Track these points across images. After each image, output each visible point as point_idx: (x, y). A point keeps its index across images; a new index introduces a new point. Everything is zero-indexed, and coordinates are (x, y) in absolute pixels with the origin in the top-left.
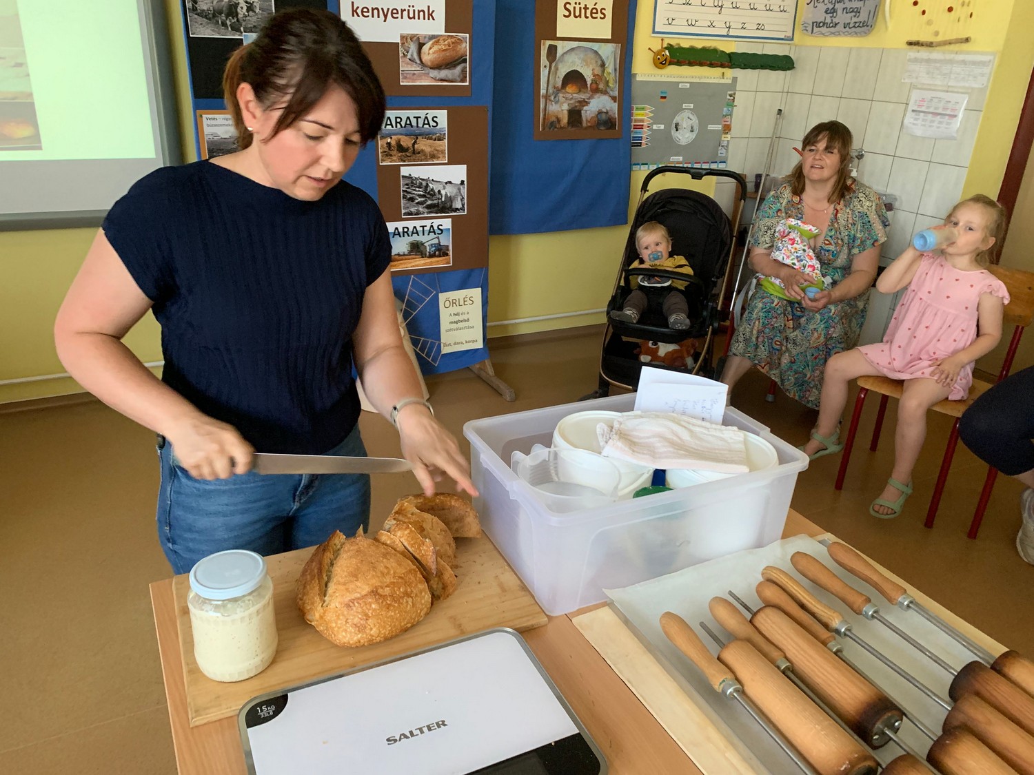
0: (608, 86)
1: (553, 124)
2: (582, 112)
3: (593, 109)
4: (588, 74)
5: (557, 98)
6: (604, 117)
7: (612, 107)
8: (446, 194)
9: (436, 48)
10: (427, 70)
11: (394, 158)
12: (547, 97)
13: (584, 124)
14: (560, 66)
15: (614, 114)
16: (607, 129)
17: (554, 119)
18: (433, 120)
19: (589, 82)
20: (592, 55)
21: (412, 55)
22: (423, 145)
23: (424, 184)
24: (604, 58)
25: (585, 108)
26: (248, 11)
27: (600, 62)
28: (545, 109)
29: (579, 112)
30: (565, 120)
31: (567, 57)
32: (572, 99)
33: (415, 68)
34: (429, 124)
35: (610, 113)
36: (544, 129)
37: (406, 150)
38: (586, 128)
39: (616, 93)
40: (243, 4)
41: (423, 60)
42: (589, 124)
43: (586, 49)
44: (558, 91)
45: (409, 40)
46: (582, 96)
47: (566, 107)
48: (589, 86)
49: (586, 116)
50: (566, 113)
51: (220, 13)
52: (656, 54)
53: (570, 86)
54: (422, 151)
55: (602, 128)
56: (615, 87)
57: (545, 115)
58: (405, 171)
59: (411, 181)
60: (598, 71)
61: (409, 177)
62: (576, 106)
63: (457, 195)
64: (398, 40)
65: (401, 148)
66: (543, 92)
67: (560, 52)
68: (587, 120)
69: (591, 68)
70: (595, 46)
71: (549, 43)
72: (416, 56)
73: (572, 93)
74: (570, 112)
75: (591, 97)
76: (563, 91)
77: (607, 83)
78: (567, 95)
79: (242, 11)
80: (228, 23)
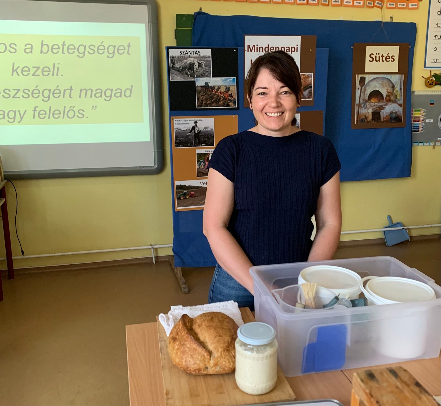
0: (396, 98)
1: (363, 120)
2: (381, 113)
3: (387, 111)
4: (384, 92)
5: (365, 106)
6: (394, 115)
7: (400, 110)
12: (359, 105)
13: (382, 120)
14: (367, 88)
15: (401, 113)
16: (396, 122)
17: (363, 117)
19: (385, 96)
20: (387, 81)
24: (394, 82)
25: (382, 111)
26: (199, 67)
27: (391, 85)
28: (358, 112)
29: (379, 113)
30: (370, 117)
31: (371, 83)
32: (374, 106)
35: (398, 113)
36: (357, 123)
38: (383, 122)
39: (402, 102)
40: (196, 64)
42: (385, 120)
43: (383, 78)
44: (366, 102)
46: (380, 104)
47: (370, 110)
48: (385, 98)
49: (383, 115)
50: (371, 114)
51: (185, 68)
52: (427, 79)
53: (373, 99)
55: (393, 121)
56: (401, 98)
57: (358, 115)
60: (390, 90)
62: (377, 110)
66: (357, 102)
67: (367, 81)
68: (383, 118)
69: (386, 88)
70: (389, 76)
71: (360, 76)
73: (375, 103)
74: (374, 113)
75: (386, 105)
76: (369, 101)
77: (396, 96)
78: (372, 104)
79: (196, 67)
80: (189, 73)
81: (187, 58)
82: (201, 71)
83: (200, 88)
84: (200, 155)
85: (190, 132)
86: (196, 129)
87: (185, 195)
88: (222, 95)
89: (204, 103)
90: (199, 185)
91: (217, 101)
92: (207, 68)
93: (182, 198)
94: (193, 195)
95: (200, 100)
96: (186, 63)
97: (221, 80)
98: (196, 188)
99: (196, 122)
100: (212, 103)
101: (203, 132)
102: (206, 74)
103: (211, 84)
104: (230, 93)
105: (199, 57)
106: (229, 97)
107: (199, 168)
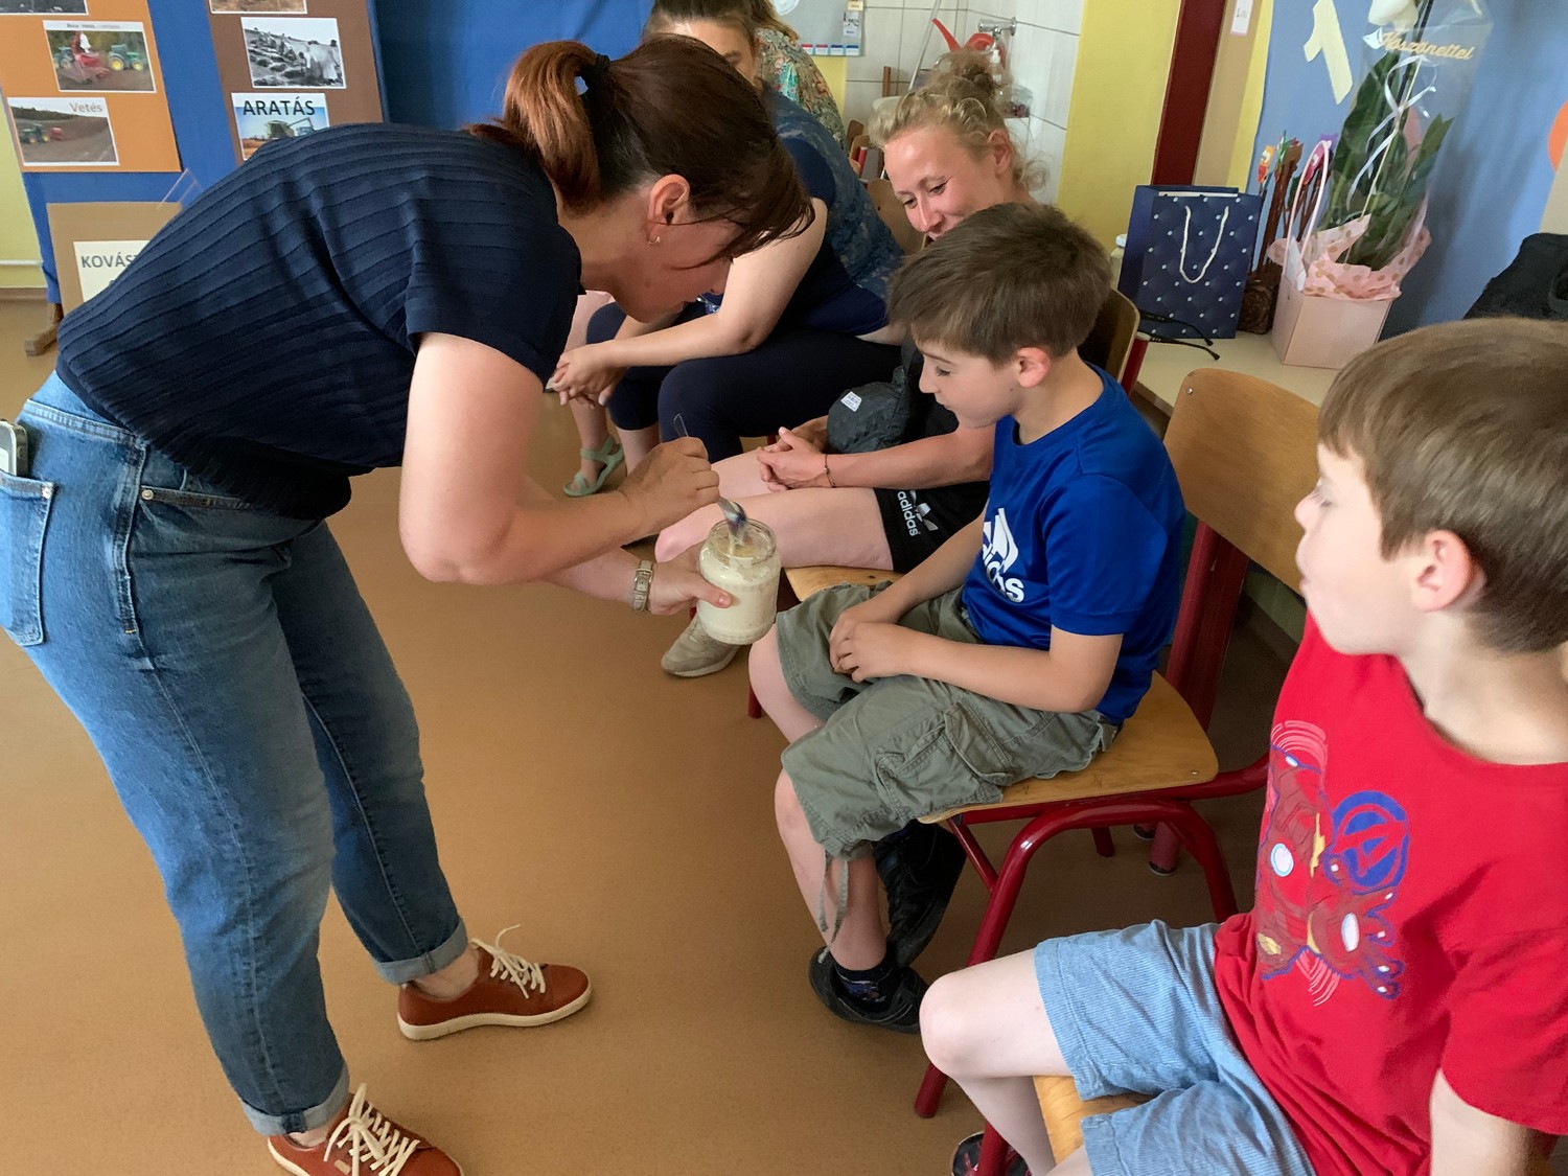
8: (312, 60)
11: (231, 5)
23: (278, 42)
58: (248, 23)
59: (260, 39)
61: (255, 32)
63: (327, 61)
84: (56, 37)
87: (38, 132)
90: (70, 112)
93: (33, 141)
94: (59, 134)
98: (63, 118)
107: (61, 67)
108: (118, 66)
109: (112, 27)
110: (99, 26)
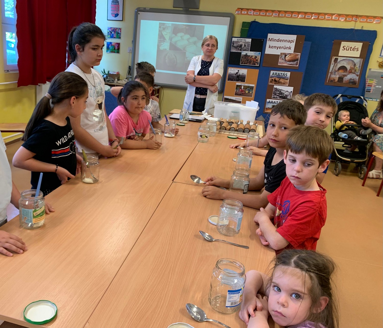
1: (332, 81)
2: (344, 79)
3: (348, 78)
4: (348, 67)
5: (335, 74)
6: (352, 81)
7: (356, 78)
8: (286, 94)
9: (290, 56)
10: (286, 62)
11: (273, 83)
12: (331, 73)
13: (344, 82)
14: (338, 64)
15: (357, 80)
16: (353, 84)
17: (333, 79)
18: (286, 75)
19: (348, 69)
20: (351, 62)
21: (283, 58)
22: (282, 81)
23: (280, 90)
24: (356, 63)
25: (345, 77)
26: (244, 46)
27: (354, 64)
28: (330, 76)
29: (342, 78)
30: (337, 80)
31: (341, 62)
32: (340, 74)
33: (283, 61)
34: (284, 75)
35: (355, 80)
36: (328, 82)
37: (277, 81)
39: (359, 74)
40: (244, 45)
41: (286, 59)
42: (346, 82)
43: (349, 60)
44: (336, 71)
45: (283, 54)
46: (345, 74)
47: (338, 76)
48: (348, 71)
50: (337, 78)
51: (238, 47)
52: (380, 63)
53: (340, 70)
54: (281, 82)
55: (351, 84)
56: (359, 72)
57: (330, 78)
58: (275, 87)
59: (276, 89)
60: (353, 66)
61: (276, 88)
62: (342, 76)
63: (289, 95)
64: (280, 54)
65: (275, 81)
66: (330, 71)
67: (339, 60)
69: (350, 65)
70: (353, 59)
71: (335, 57)
72: (284, 58)
73: (341, 72)
74: (339, 78)
75: (348, 74)
76: (338, 71)
77: (355, 70)
78: (339, 73)
79: (243, 46)
80: (239, 49)
81: (240, 42)
82: (245, 48)
83: (243, 56)
84: (237, 86)
85: (235, 75)
86: (238, 73)
88: (253, 60)
89: (244, 62)
90: (235, 99)
91: (250, 62)
92: (248, 47)
95: (242, 61)
96: (239, 44)
97: (254, 53)
98: (233, 100)
99: (238, 71)
100: (248, 63)
101: (241, 75)
102: (247, 50)
103: (248, 54)
104: (256, 59)
105: (245, 42)
106: (256, 61)
107: (236, 91)
108: (247, 92)
109: (249, 85)
110: (246, 85)
